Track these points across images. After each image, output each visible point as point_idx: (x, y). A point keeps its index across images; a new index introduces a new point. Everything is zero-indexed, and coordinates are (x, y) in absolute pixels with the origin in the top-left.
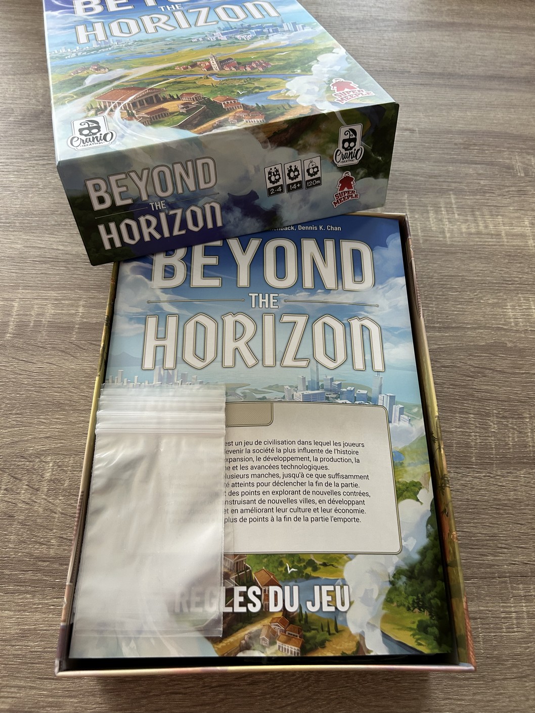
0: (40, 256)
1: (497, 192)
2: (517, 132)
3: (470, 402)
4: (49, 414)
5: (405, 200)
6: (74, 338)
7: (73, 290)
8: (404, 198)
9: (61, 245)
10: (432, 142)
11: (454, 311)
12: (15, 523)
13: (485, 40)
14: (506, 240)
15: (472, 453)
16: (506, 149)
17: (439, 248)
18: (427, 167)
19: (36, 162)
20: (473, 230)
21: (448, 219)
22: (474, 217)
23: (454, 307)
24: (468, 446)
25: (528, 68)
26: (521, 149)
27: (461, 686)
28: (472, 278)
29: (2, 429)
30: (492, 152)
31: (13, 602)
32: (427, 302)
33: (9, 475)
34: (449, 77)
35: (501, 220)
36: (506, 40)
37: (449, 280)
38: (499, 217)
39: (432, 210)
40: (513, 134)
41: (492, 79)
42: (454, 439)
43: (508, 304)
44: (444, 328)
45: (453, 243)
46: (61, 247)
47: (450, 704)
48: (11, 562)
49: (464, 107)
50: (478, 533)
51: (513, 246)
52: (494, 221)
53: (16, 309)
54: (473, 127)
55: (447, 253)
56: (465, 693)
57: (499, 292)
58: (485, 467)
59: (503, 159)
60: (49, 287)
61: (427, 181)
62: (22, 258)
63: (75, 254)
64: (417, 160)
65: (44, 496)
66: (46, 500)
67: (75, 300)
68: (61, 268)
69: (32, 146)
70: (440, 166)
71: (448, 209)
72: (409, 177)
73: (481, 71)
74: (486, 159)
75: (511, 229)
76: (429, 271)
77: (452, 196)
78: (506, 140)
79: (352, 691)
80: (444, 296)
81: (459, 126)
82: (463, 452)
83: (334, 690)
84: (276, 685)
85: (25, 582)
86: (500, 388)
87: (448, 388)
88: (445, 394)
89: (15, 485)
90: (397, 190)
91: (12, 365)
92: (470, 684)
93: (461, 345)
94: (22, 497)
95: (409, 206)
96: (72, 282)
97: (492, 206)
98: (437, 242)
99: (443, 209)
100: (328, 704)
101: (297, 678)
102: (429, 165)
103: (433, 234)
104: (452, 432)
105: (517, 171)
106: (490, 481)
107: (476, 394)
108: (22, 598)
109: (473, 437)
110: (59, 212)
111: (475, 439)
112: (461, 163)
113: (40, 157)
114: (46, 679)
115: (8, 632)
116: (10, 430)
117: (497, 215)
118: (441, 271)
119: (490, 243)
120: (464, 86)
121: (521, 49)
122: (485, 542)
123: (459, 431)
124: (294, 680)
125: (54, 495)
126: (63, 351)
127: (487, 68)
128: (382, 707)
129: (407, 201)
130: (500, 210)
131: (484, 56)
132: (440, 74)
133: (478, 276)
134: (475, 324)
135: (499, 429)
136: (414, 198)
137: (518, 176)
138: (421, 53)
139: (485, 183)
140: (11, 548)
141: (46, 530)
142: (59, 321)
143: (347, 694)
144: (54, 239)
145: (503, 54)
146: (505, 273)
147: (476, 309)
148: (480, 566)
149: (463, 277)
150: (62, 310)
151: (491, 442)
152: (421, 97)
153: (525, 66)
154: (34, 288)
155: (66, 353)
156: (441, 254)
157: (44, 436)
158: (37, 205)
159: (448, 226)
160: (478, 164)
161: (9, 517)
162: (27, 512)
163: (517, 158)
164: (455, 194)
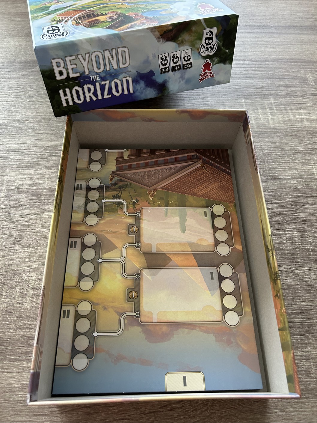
0: (18, 149)
1: (299, 95)
2: (308, 58)
3: (294, 224)
4: (31, 246)
5: (243, 103)
6: (43, 197)
7: (40, 169)
8: (242, 102)
9: (32, 141)
10: (257, 67)
11: (279, 168)
12: (13, 316)
13: (283, 5)
14: (307, 124)
15: (298, 256)
16: (302, 69)
17: (266, 131)
18: (255, 82)
19: (12, 91)
20: (286, 119)
21: (270, 113)
22: (286, 111)
23: (279, 166)
24: (295, 251)
25: (311, 20)
26: (311, 68)
27: (303, 403)
28: (288, 148)
29: (1, 257)
30: (294, 71)
31: (15, 367)
32: (262, 164)
33: (7, 286)
34: (263, 28)
35: (303, 112)
36: (296, 4)
37: (274, 150)
38: (302, 110)
39: (260, 108)
40: (306, 60)
41: (290, 28)
42: (286, 247)
43: (312, 163)
44: (273, 179)
45: (275, 127)
46: (31, 143)
47: (298, 414)
48: (12, 341)
49: (274, 45)
50: (306, 305)
51: (312, 127)
52: (298, 112)
53: (5, 182)
54: (281, 56)
55: (272, 133)
56: (306, 407)
57: (306, 156)
58: (307, 264)
59: (301, 75)
60: (25, 168)
61: (256, 91)
62: (8, 150)
63: (41, 146)
64: (249, 78)
65: (30, 298)
66: (32, 300)
67: (42, 175)
68: (32, 155)
69: (9, 81)
70: (263, 81)
71: (270, 107)
72: (245, 89)
73: (282, 23)
74: (291, 76)
75: (310, 117)
76: (261, 145)
77: (272, 99)
78: (302, 63)
79: (235, 410)
80: (272, 159)
81: (273, 56)
82: (292, 255)
83: (223, 411)
84: (187, 410)
85: (21, 354)
86: (311, 214)
87: (279, 216)
88: (278, 220)
89: (11, 292)
90: (238, 97)
91: (5, 217)
92: (309, 401)
93: (285, 189)
94: (16, 300)
95: (246, 106)
96: (40, 163)
97: (296, 103)
98: (265, 127)
99: (267, 107)
100: (221, 419)
101: (199, 405)
102: (256, 81)
103: (262, 122)
104: (284, 243)
105: (310, 82)
106: (310, 272)
107: (297, 219)
108: (21, 364)
109: (298, 246)
110: (29, 121)
111: (299, 247)
112: (275, 79)
113: (15, 88)
114: (39, 415)
115: (13, 386)
116: (6, 258)
117: (300, 109)
118: (269, 145)
119: (298, 126)
120: (273, 32)
121: (305, 9)
122: (311, 311)
123: (289, 243)
124: (198, 406)
125: (37, 297)
126: (37, 207)
127: (286, 22)
128: (255, 419)
129: (244, 103)
130: (302, 106)
131: (284, 14)
132: (258, 26)
133: (292, 146)
134: (293, 176)
135: (313, 239)
136: (249, 101)
137: (311, 84)
138: (245, 14)
139: (291, 90)
140: (11, 332)
141: (33, 320)
142: (33, 188)
143: (232, 413)
144: (27, 138)
145: (295, 13)
146: (308, 144)
147: (292, 166)
148: (309, 326)
149: (283, 148)
150: (35, 181)
151: (309, 248)
152: (248, 40)
153: (309, 19)
154: (16, 168)
155: (39, 208)
156: (268, 134)
157: (28, 260)
158: (15, 118)
159: (270, 117)
160: (286, 79)
161: (9, 312)
162: (20, 309)
163: (309, 74)
164: (273, 98)
